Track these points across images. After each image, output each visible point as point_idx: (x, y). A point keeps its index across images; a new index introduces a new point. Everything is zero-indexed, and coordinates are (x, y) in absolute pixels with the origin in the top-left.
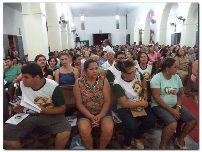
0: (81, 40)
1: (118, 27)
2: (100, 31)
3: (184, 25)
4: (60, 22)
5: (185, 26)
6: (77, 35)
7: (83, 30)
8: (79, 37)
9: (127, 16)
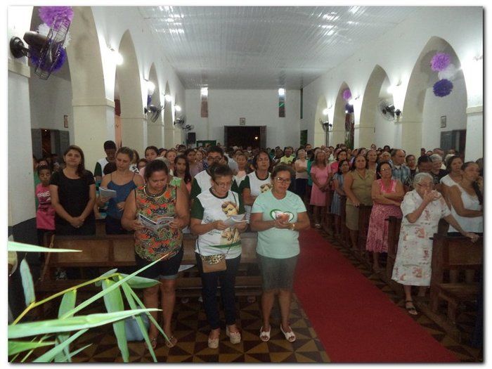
0: (201, 140)
1: (282, 113)
2: (243, 120)
3: (397, 123)
4: (146, 111)
5: (401, 125)
6: (189, 128)
7: (205, 118)
8: (194, 134)
9: (302, 90)
